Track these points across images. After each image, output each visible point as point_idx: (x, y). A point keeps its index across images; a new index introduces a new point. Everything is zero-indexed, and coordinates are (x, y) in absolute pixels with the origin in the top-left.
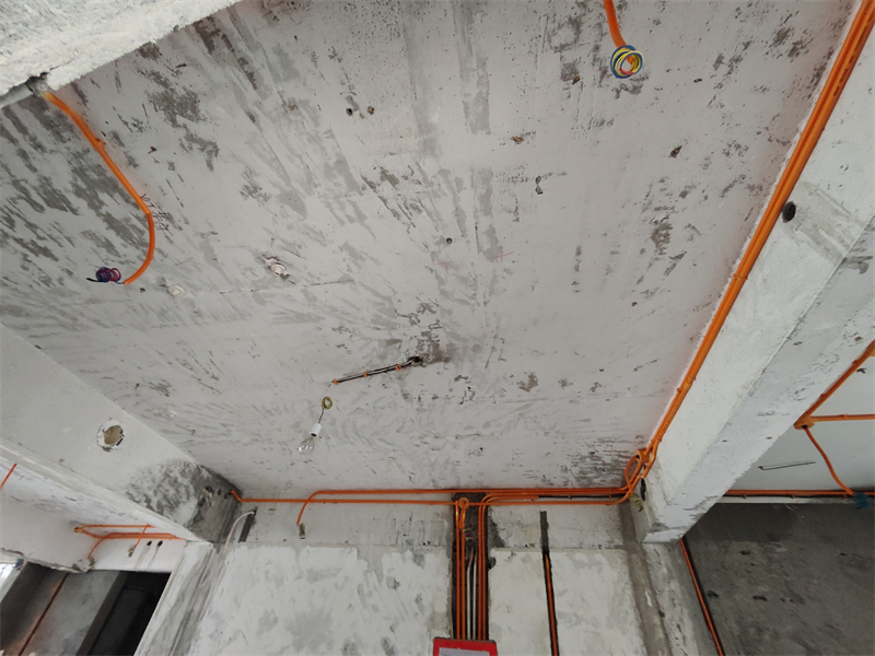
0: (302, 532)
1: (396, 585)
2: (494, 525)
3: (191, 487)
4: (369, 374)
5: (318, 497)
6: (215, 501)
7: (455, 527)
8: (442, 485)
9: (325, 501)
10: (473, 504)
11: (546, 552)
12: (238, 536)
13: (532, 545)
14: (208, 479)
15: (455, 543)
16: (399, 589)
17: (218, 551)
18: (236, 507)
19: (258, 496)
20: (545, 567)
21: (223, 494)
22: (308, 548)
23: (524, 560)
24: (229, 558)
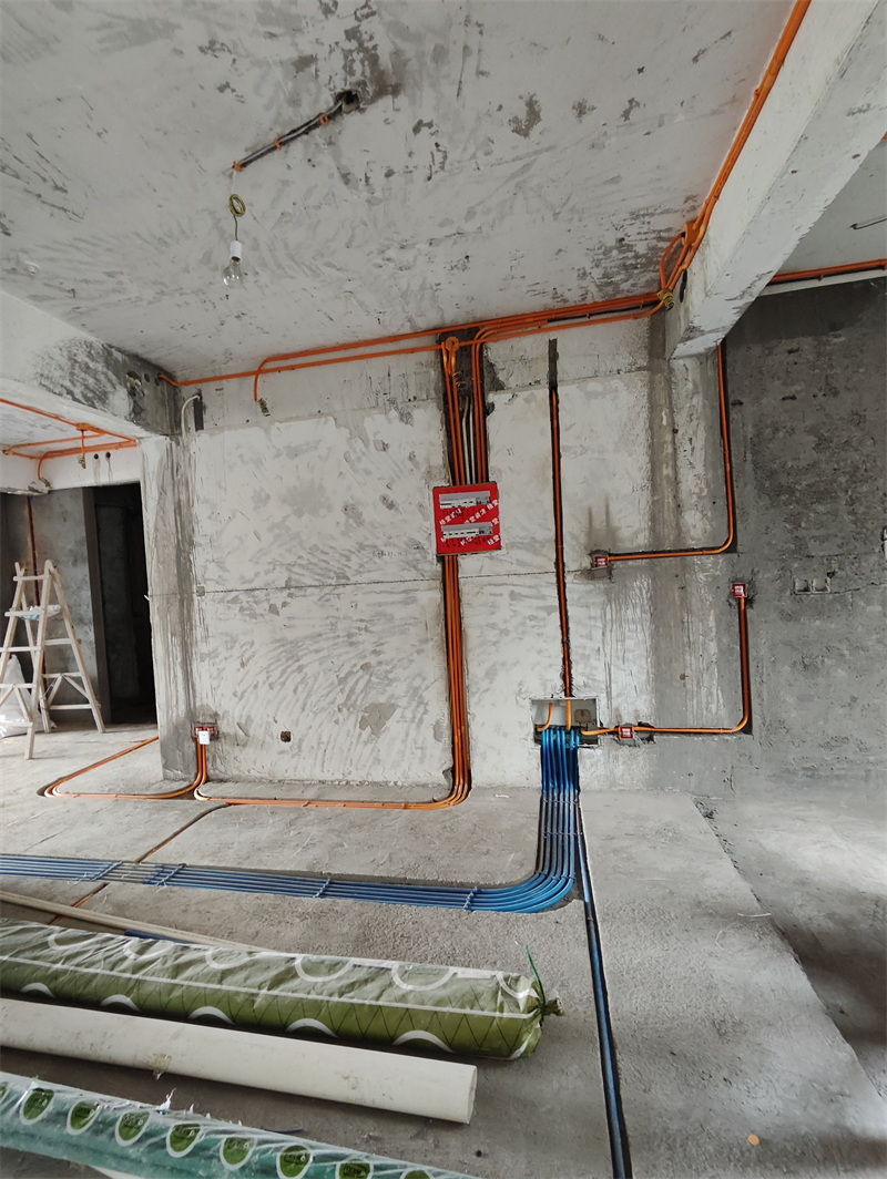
0: (265, 409)
1: (385, 447)
2: (492, 365)
3: (110, 373)
4: (283, 142)
5: (269, 366)
6: (148, 390)
7: (444, 375)
8: (422, 324)
9: (279, 370)
10: (463, 344)
11: (553, 388)
12: (192, 425)
13: (538, 382)
14: (124, 361)
15: (445, 395)
16: (389, 450)
17: (178, 444)
18: (176, 394)
19: (197, 376)
20: (551, 404)
21: (152, 380)
22: (277, 424)
23: (527, 401)
24: (193, 448)
